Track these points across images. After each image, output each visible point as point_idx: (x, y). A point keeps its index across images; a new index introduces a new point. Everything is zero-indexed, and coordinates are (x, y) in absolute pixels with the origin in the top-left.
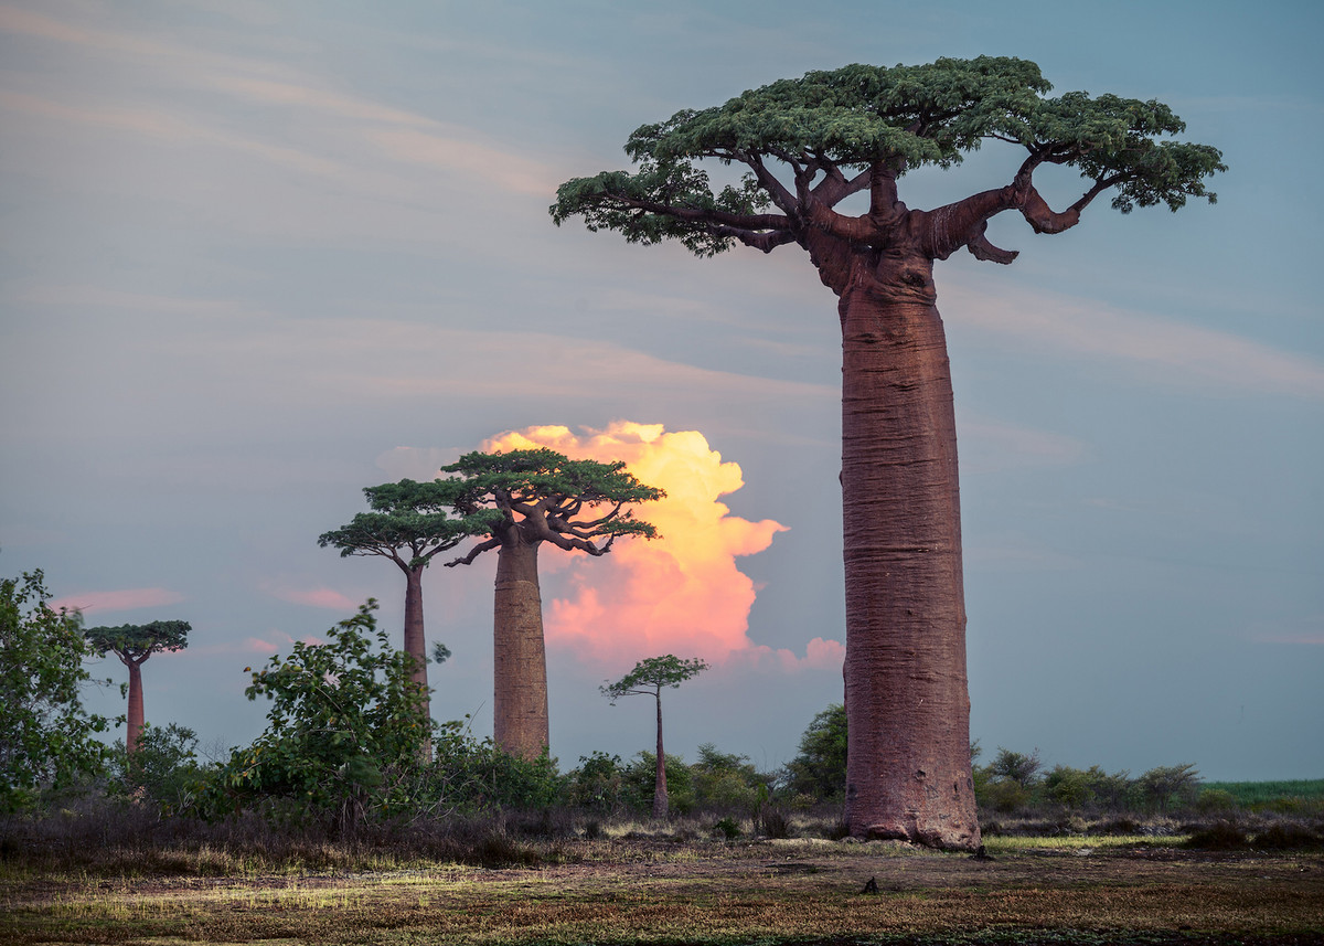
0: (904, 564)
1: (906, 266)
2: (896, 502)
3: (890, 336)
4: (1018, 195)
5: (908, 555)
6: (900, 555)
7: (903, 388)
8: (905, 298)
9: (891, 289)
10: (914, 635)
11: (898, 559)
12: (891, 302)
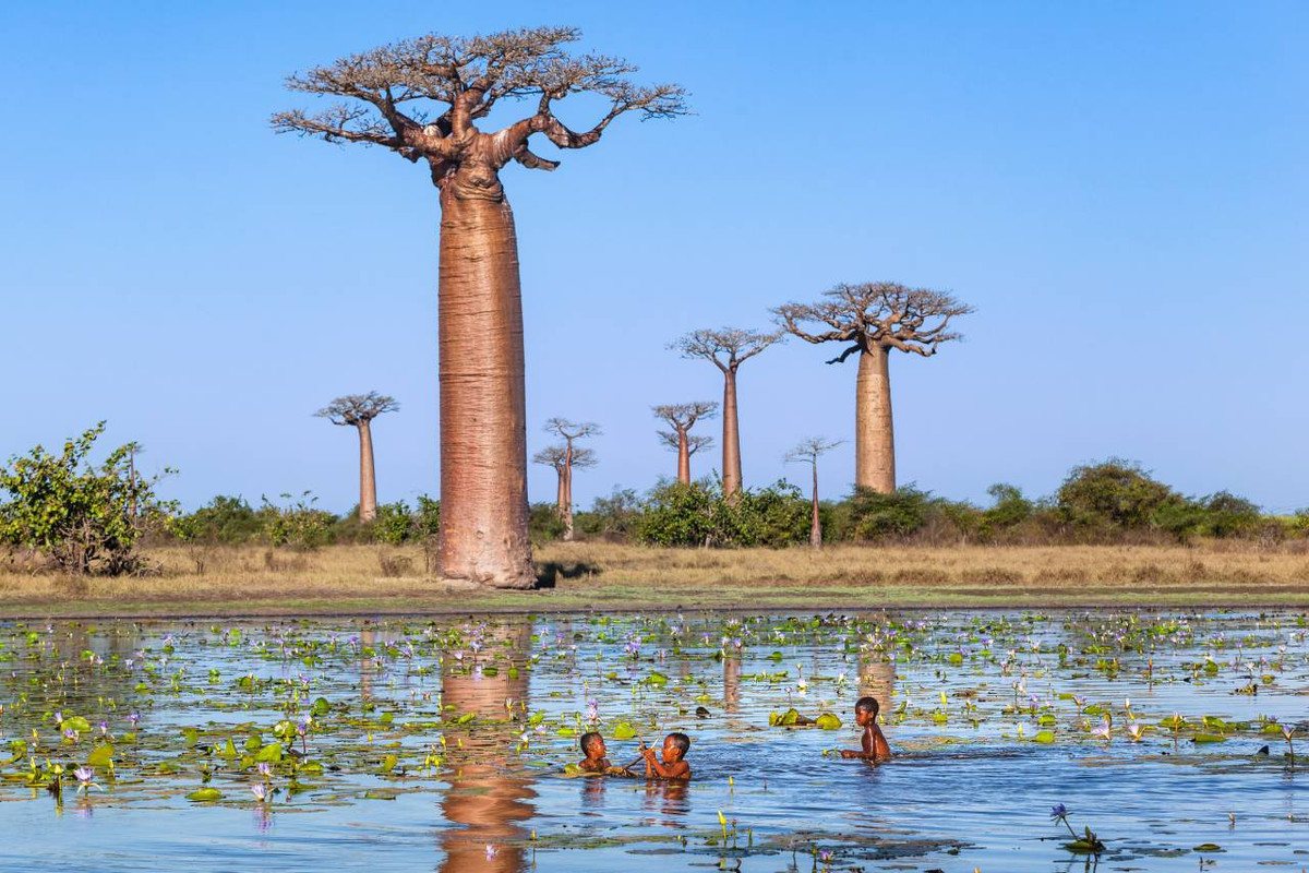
0: (469, 385)
1: (473, 173)
2: (466, 341)
3: (464, 224)
4: (545, 122)
5: (473, 379)
6: (468, 378)
7: (472, 260)
8: (473, 196)
9: (464, 190)
10: (479, 435)
11: (466, 382)
12: (465, 199)
